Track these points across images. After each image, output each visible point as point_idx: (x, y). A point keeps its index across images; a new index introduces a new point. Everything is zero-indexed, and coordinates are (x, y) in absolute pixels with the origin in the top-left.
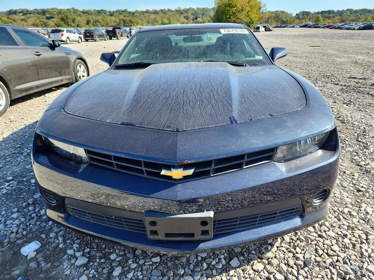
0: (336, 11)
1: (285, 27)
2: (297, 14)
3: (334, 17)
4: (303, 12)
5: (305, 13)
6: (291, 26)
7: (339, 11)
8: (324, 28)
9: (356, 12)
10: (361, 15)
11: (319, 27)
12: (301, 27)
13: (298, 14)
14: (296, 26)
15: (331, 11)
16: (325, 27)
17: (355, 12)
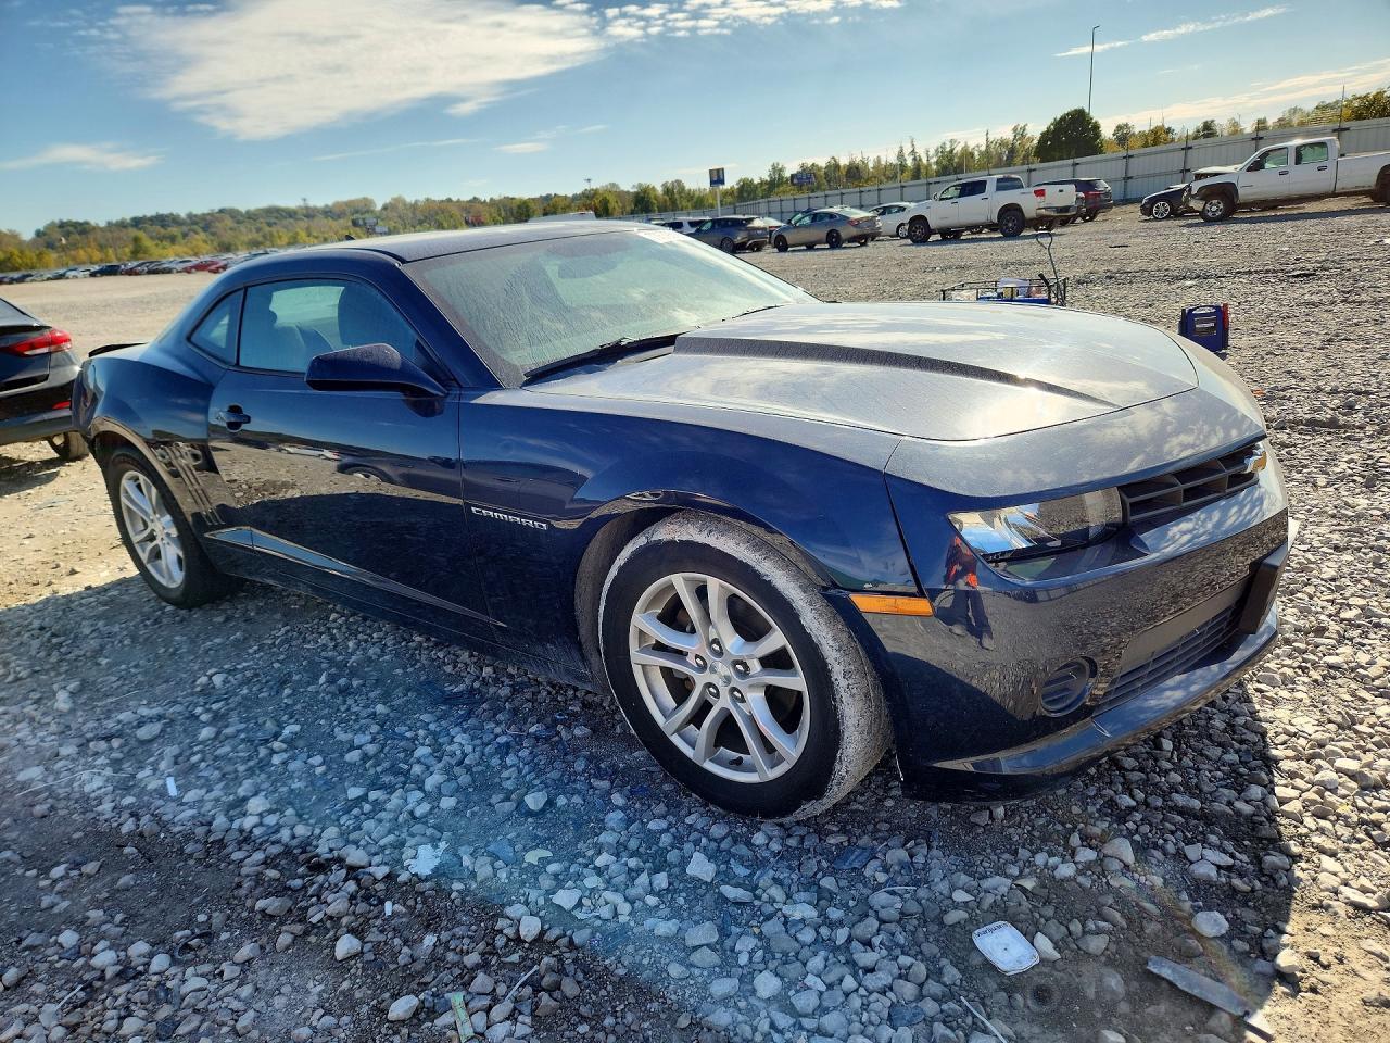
0: (183, 215)
1: (21, 280)
2: (38, 234)
3: (185, 235)
4: (62, 225)
5: (71, 229)
6: (49, 276)
7: (196, 216)
8: (188, 271)
9: (251, 216)
10: (269, 225)
11: (169, 271)
12: (93, 275)
13: (44, 234)
14: (73, 273)
15: (167, 216)
16: (192, 267)
17: (249, 218)
